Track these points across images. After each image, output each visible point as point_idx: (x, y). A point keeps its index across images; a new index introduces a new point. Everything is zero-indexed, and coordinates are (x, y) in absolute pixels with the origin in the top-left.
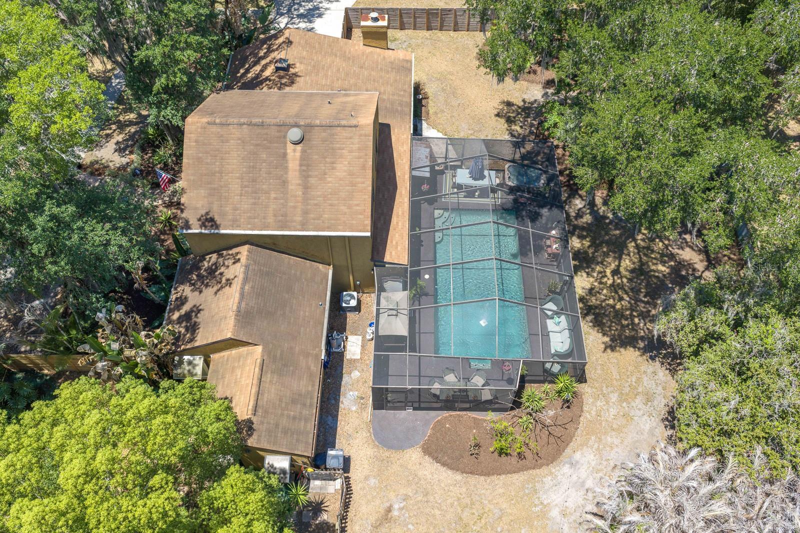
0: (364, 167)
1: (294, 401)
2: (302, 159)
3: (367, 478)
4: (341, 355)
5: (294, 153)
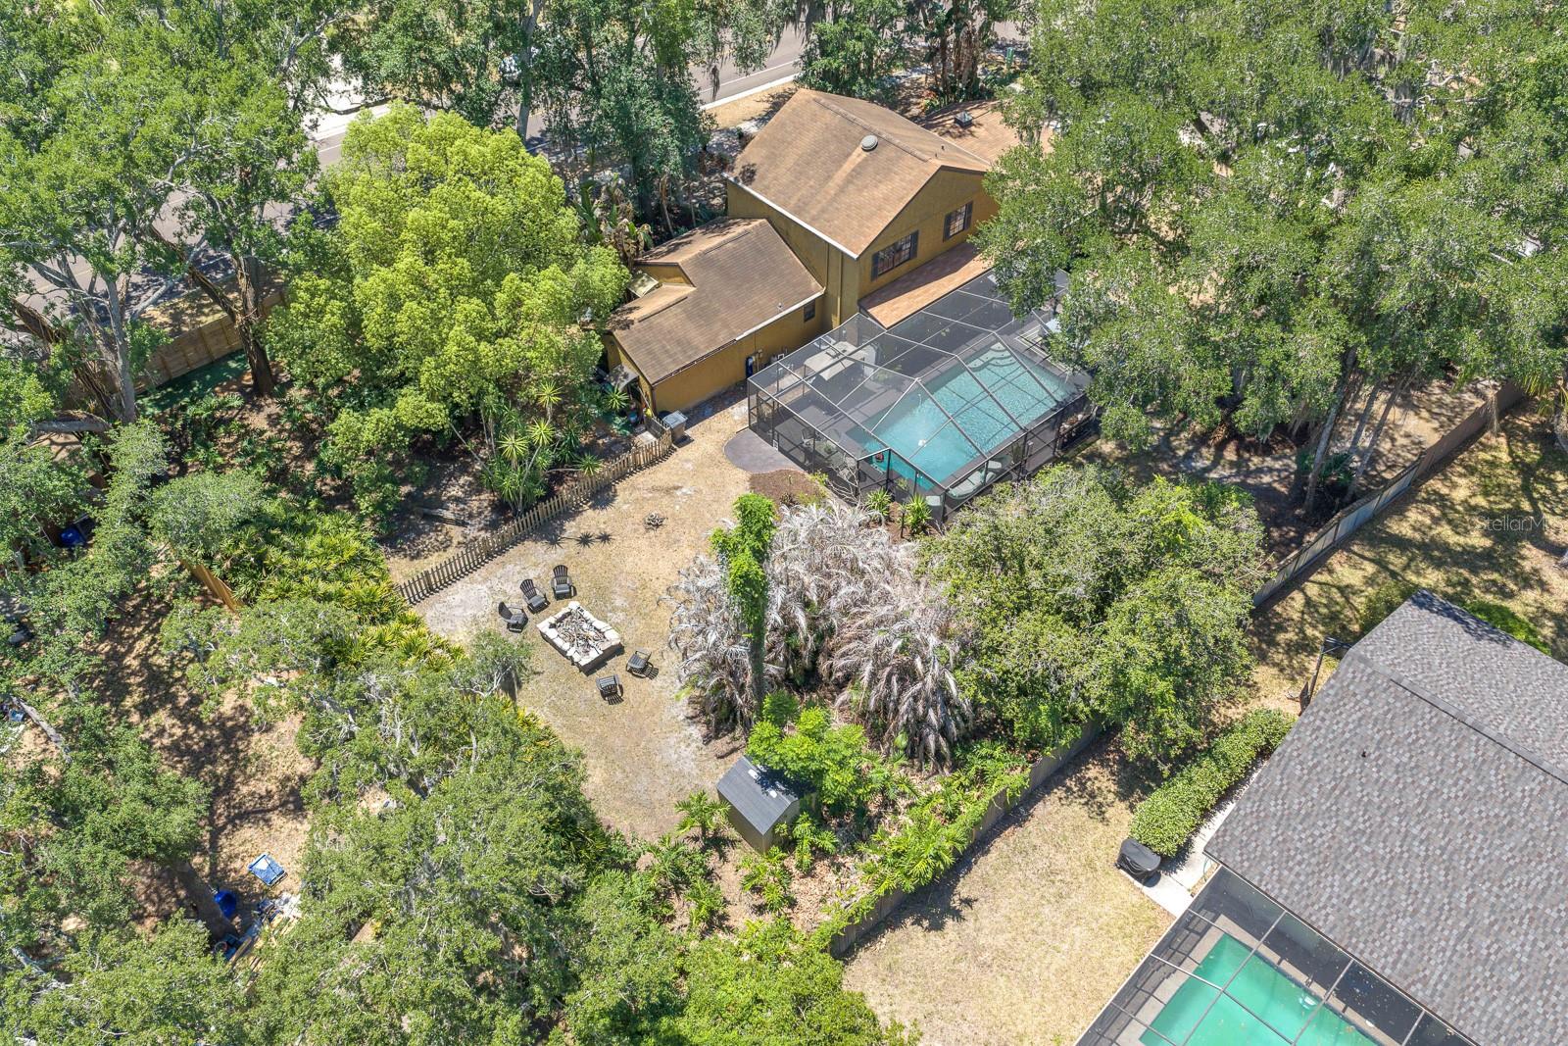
1: (679, 342)
2: (859, 165)
5: (858, 156)
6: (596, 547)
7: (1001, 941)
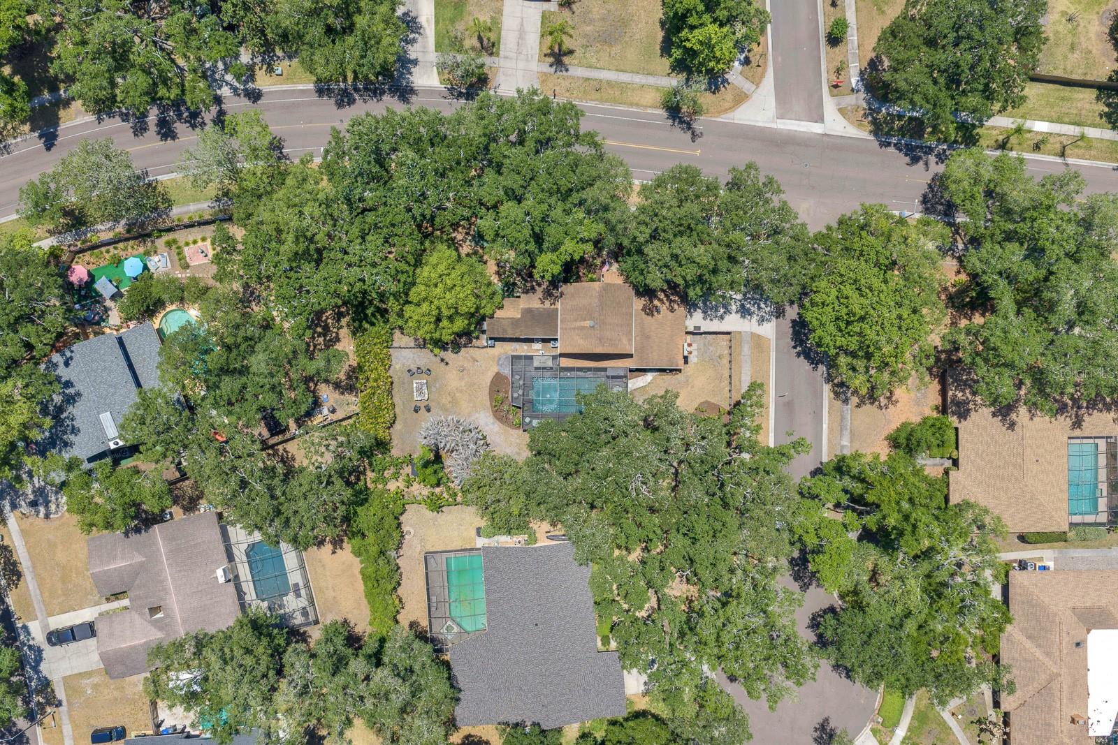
3: (488, 353)
4: (533, 342)
6: (444, 364)
7: (440, 523)
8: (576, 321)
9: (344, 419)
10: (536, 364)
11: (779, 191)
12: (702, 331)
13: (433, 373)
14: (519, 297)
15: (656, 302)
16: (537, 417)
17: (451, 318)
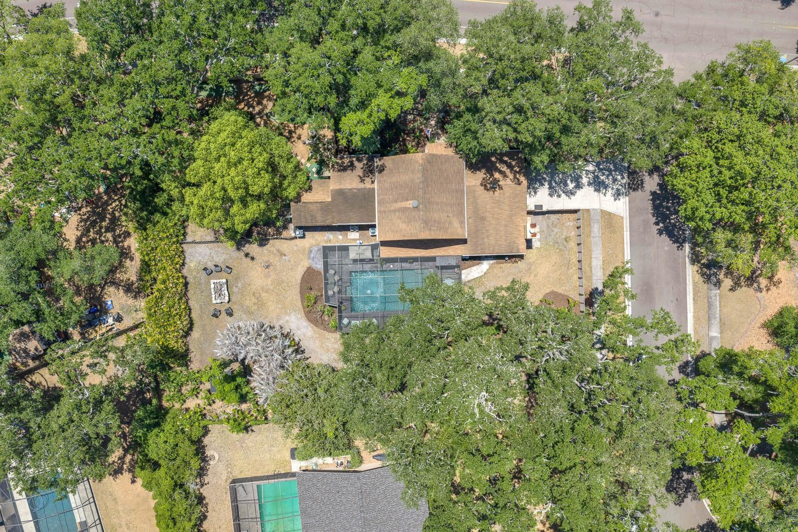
0: (404, 236)
3: (296, 246)
4: (349, 230)
5: (409, 204)
6: (249, 260)
7: (250, 444)
8: (396, 201)
9: (131, 329)
10: (353, 255)
11: (637, 30)
12: (544, 209)
13: (234, 271)
14: (329, 178)
15: (497, 175)
16: (356, 318)
17: (244, 202)
